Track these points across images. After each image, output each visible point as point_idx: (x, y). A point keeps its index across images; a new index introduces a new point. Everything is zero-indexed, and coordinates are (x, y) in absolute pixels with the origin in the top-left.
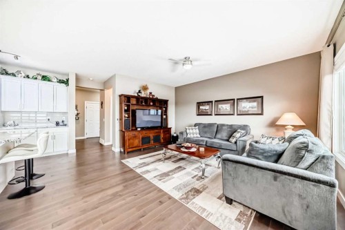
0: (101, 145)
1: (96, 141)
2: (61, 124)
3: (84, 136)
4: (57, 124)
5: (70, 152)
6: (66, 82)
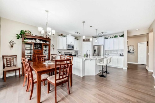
0: (147, 70)
1: (144, 67)
2: (121, 55)
3: (137, 63)
4: (120, 55)
5: (124, 68)
6: (123, 36)
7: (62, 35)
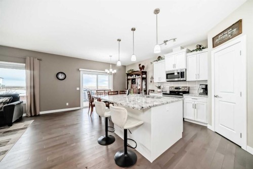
7: (159, 58)
